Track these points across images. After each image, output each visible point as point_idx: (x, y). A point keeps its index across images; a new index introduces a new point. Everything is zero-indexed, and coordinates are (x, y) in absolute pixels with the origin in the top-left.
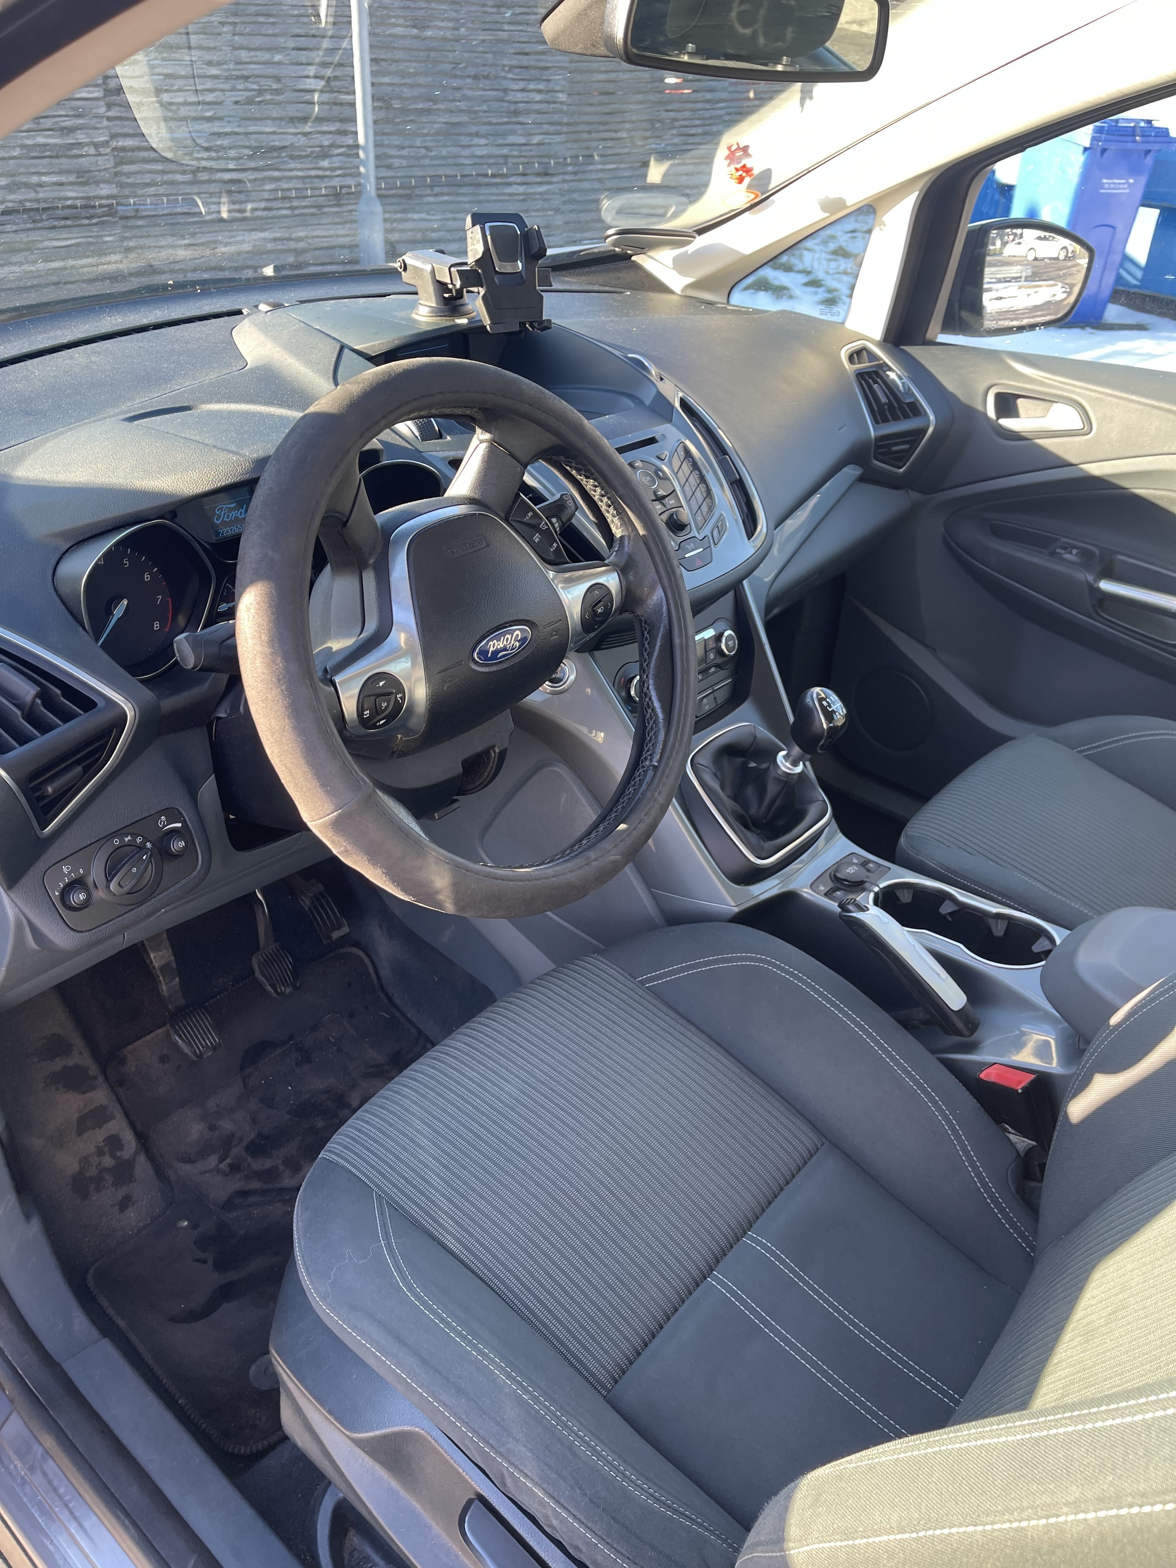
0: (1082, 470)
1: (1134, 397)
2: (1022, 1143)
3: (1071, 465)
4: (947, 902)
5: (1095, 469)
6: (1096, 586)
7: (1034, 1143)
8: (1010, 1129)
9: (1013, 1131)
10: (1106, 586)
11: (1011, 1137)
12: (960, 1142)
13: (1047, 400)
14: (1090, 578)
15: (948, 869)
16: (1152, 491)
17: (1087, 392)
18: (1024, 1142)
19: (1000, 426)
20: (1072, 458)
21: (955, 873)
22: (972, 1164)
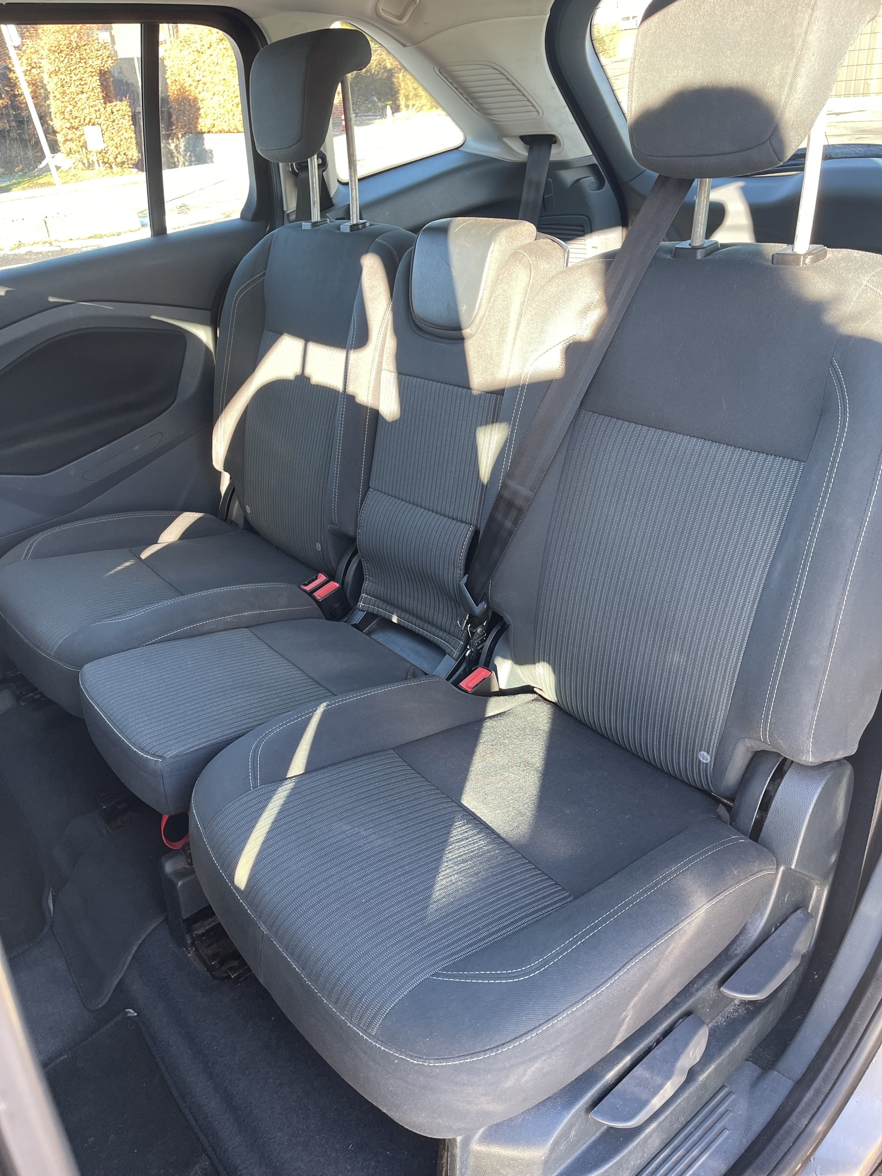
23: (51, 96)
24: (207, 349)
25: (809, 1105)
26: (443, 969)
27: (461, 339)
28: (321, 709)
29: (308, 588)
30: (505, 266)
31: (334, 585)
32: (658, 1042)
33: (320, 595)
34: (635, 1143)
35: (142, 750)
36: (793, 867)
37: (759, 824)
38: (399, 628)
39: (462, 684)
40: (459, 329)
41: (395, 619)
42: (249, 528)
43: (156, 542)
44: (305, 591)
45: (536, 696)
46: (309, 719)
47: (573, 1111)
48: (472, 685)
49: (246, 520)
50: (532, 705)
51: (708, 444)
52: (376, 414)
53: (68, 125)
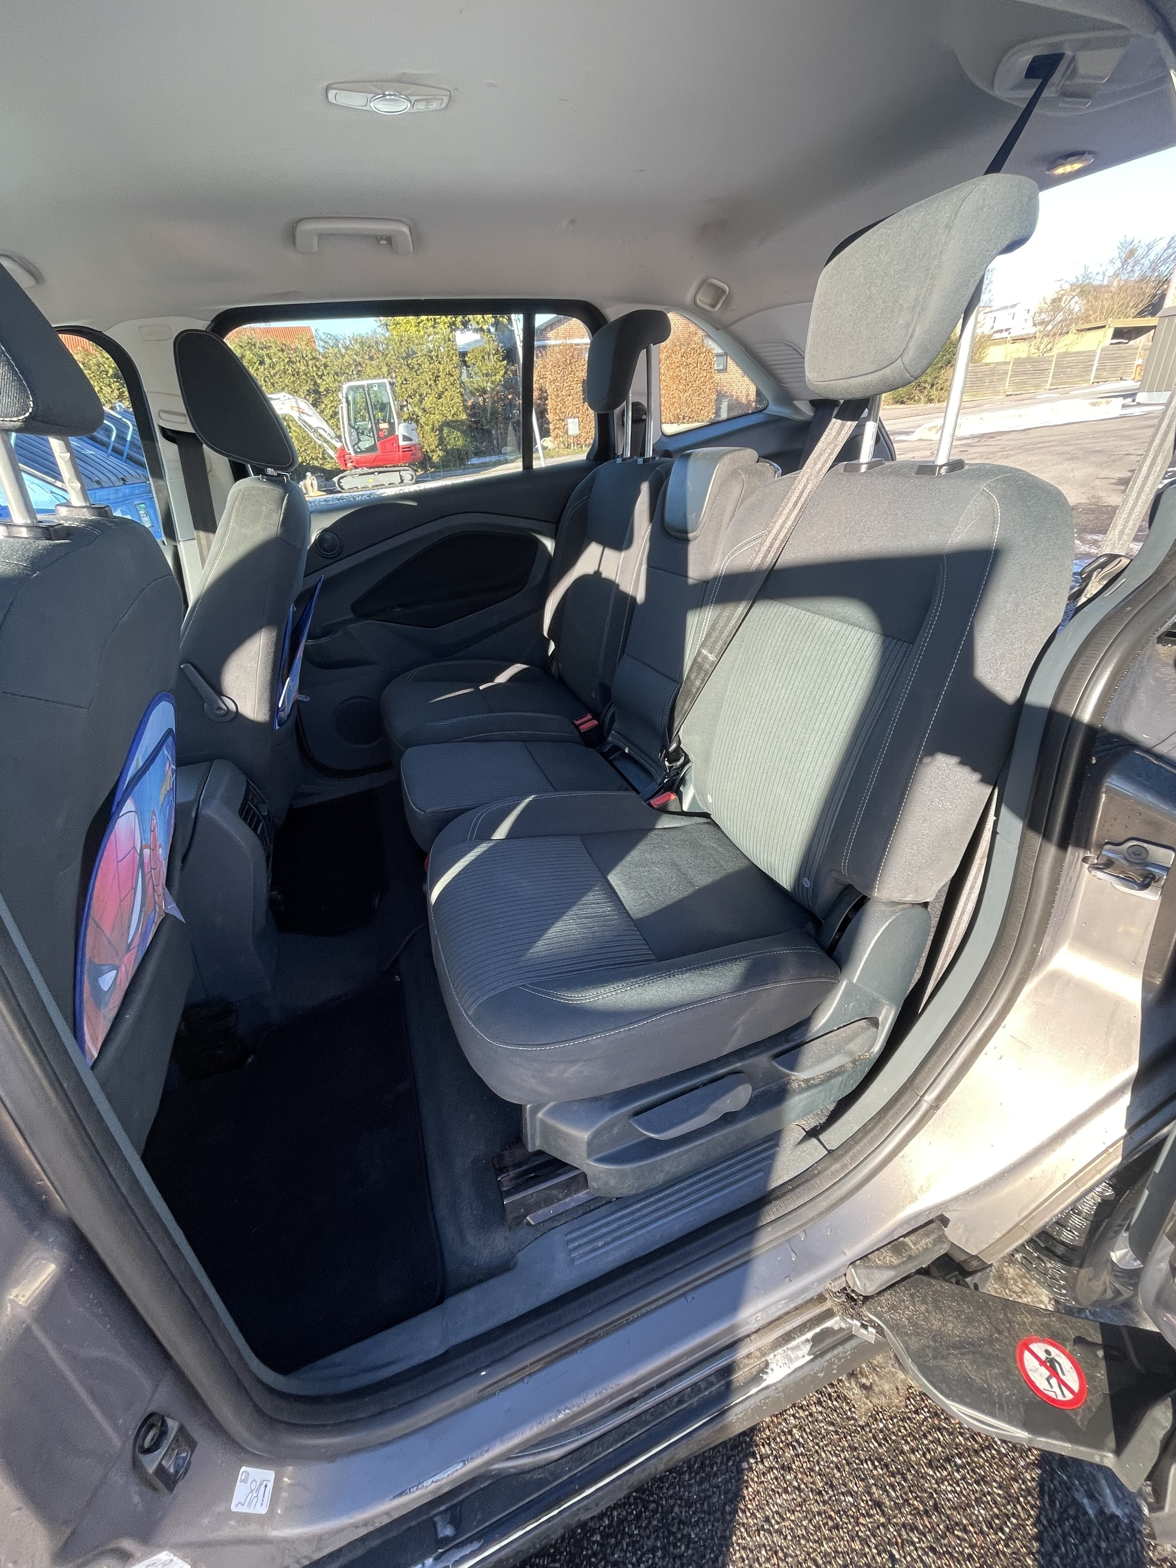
23: (549, 398)
24: (550, 555)
25: (833, 1174)
26: (531, 984)
27: (687, 541)
28: (530, 798)
29: (577, 723)
30: (724, 484)
31: (595, 722)
32: (704, 1085)
33: (584, 728)
34: (669, 1154)
35: (415, 805)
36: (855, 981)
37: (836, 942)
38: (628, 757)
39: (652, 802)
40: (686, 532)
41: (627, 751)
42: (561, 681)
43: (492, 681)
44: (574, 724)
45: (709, 820)
46: (519, 803)
47: (616, 1113)
48: (658, 803)
49: (560, 676)
50: (702, 827)
51: (845, 626)
52: (634, 599)
53: (558, 418)
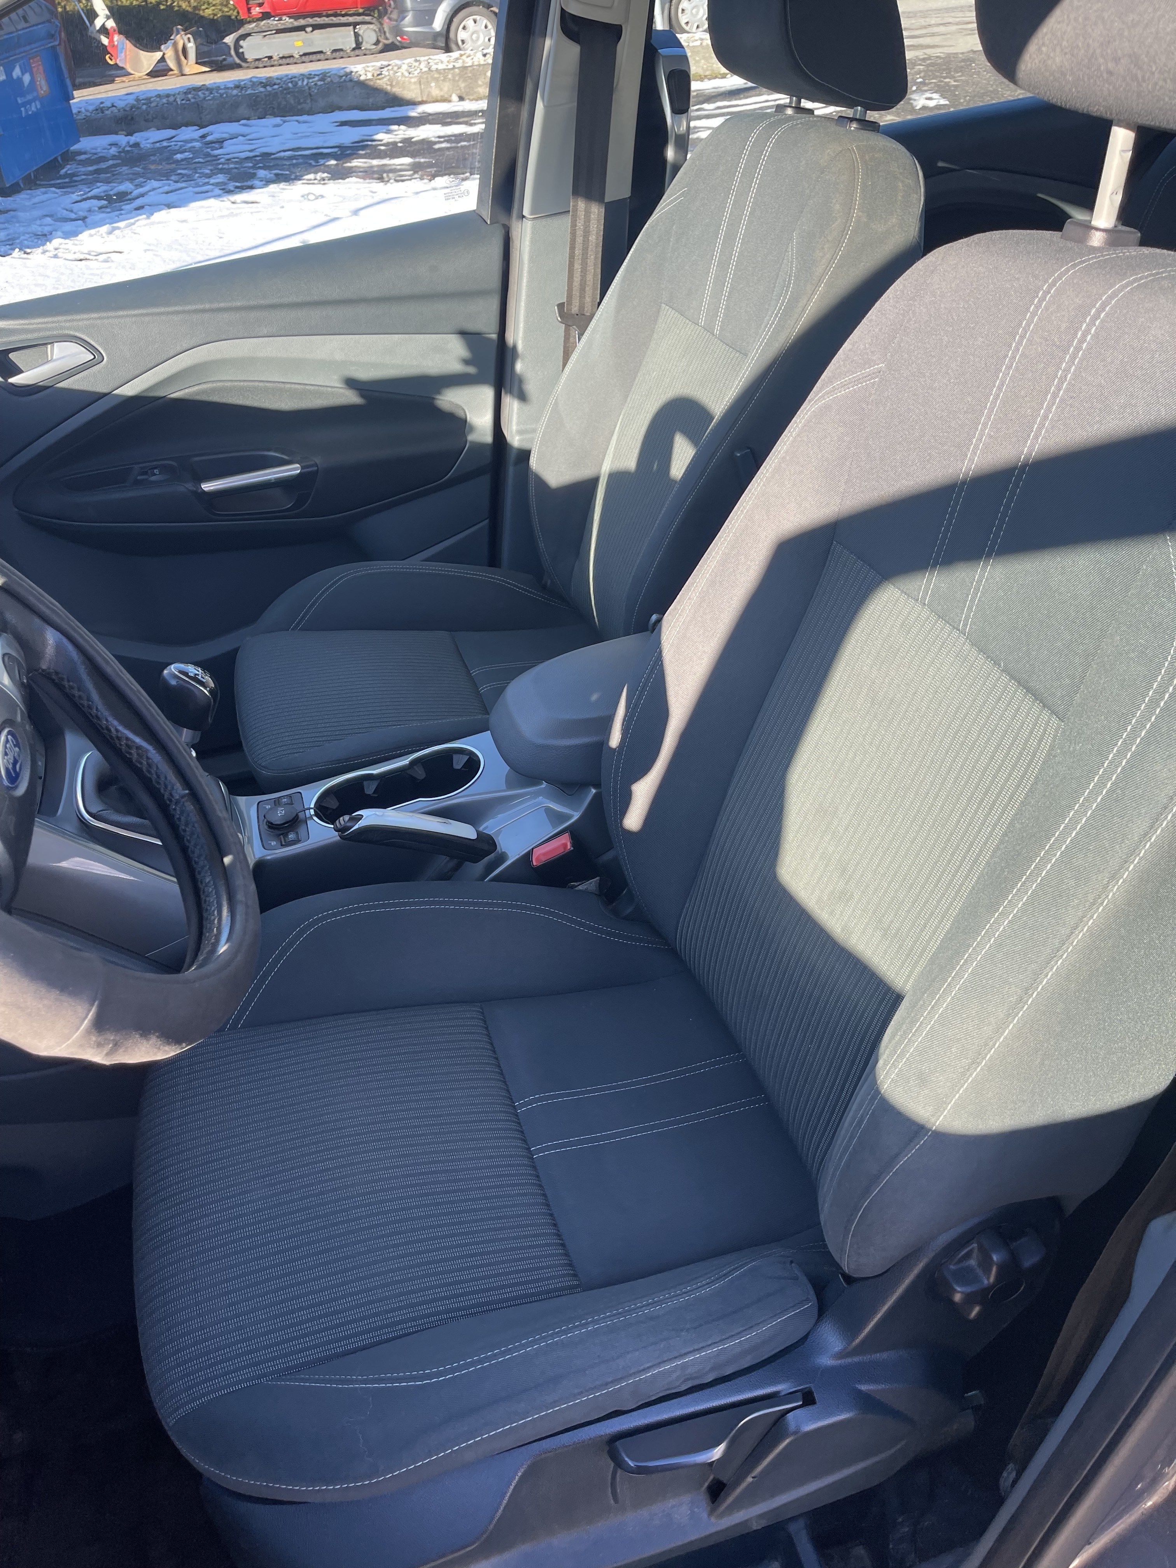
0: (117, 396)
1: (121, 313)
2: (591, 885)
3: (105, 395)
4: (365, 783)
5: (129, 390)
6: (199, 491)
7: (598, 878)
8: (576, 884)
9: (578, 883)
10: (208, 486)
11: (580, 888)
12: (562, 917)
13: (39, 344)
14: (190, 486)
15: (339, 761)
16: (187, 391)
17: (75, 323)
18: (591, 883)
19: (12, 384)
20: (102, 388)
21: (347, 760)
22: (581, 924)
